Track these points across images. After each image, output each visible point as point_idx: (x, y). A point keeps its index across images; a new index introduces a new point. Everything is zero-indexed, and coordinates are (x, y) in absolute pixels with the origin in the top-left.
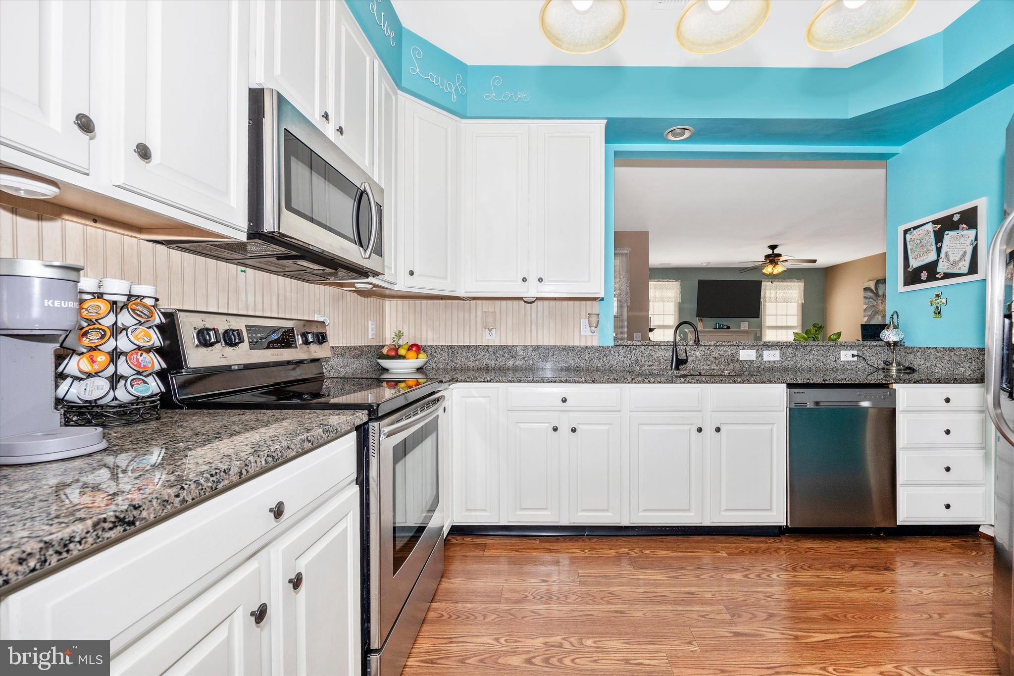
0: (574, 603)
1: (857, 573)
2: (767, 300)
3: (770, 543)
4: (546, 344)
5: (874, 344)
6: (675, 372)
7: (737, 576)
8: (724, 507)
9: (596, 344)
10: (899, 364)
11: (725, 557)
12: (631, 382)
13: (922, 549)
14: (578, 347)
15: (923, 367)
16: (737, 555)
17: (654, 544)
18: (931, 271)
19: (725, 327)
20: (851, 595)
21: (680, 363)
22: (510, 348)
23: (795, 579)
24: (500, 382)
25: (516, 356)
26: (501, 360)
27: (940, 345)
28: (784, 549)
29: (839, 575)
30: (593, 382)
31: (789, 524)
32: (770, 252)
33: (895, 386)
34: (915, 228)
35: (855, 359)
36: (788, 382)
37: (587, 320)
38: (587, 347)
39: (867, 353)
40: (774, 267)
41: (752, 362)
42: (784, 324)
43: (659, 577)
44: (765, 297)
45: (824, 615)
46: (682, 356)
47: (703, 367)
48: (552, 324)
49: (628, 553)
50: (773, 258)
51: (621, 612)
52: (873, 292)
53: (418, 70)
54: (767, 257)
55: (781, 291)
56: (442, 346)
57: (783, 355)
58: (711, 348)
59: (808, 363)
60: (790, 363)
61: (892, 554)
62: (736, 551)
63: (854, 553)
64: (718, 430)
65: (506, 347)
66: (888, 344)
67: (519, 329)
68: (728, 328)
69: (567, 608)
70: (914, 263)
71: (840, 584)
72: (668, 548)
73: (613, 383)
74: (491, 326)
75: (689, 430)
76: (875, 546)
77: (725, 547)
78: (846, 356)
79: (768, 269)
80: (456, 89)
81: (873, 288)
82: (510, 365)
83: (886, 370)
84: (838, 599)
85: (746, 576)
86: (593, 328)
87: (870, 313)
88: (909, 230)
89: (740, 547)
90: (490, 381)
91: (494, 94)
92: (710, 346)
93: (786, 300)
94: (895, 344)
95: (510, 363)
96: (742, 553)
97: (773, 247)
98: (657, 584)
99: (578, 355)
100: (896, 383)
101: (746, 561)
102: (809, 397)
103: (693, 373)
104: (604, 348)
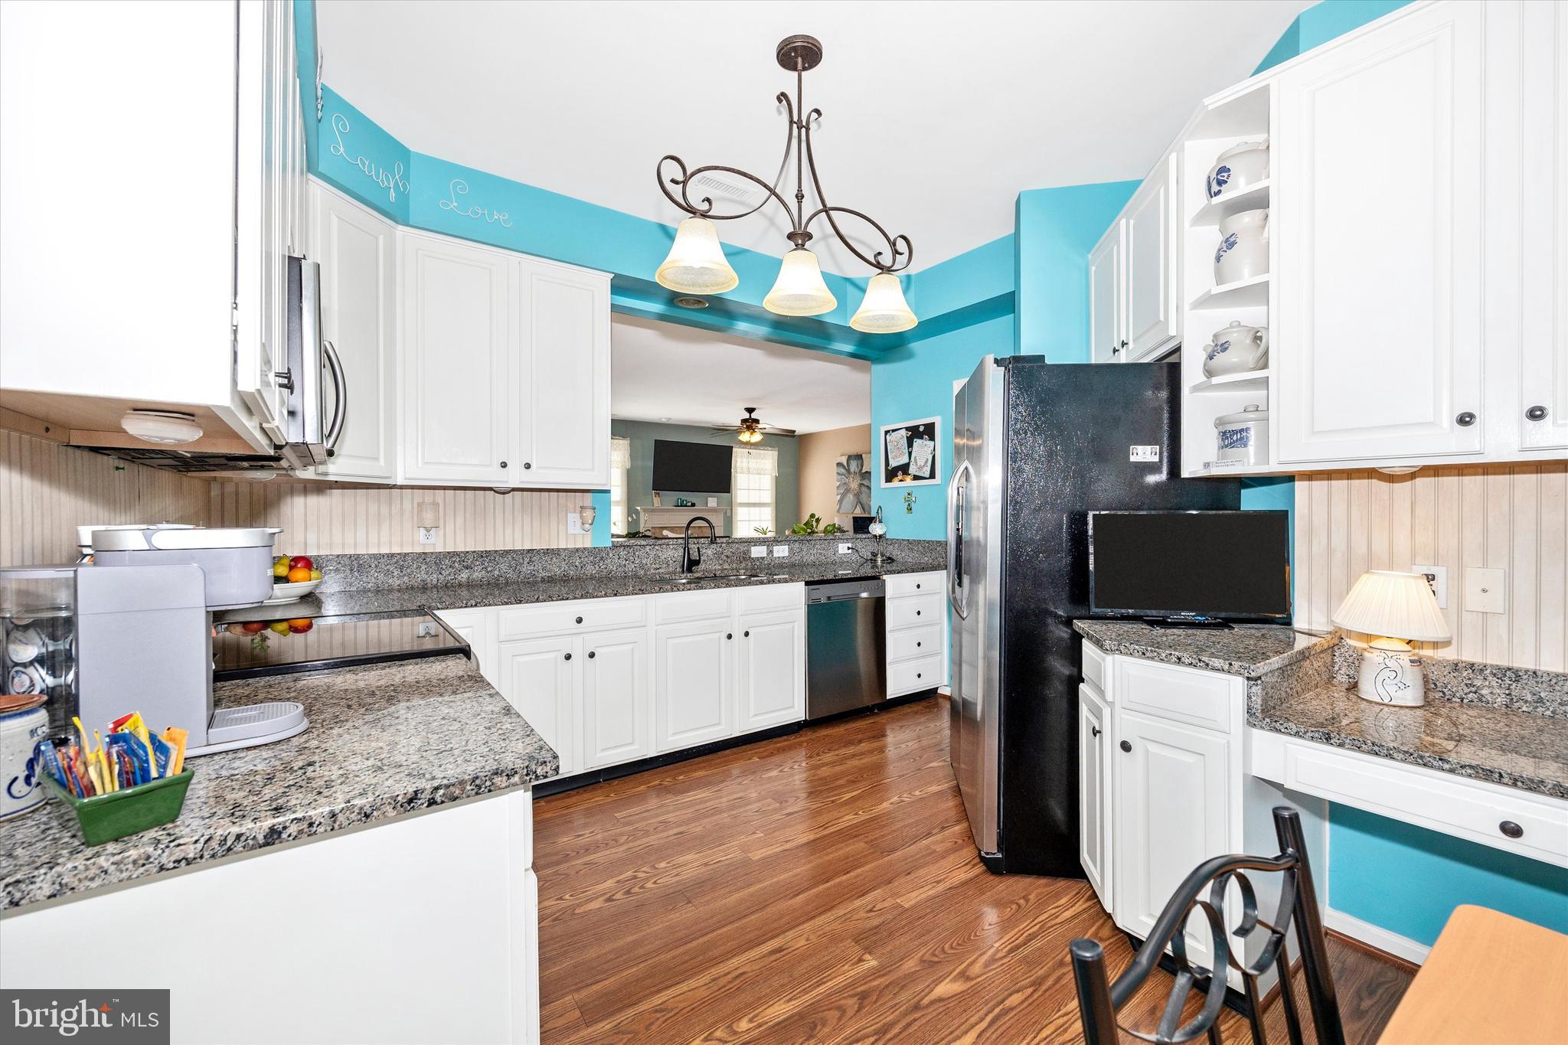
0: (627, 842)
1: (864, 744)
2: (738, 470)
3: (793, 739)
4: (518, 547)
5: (864, 536)
6: (688, 575)
7: (774, 773)
8: (752, 713)
9: (588, 545)
10: (882, 555)
11: (757, 762)
12: (659, 592)
13: (904, 715)
14: (565, 549)
15: (899, 557)
16: (767, 756)
17: (685, 769)
18: (904, 469)
19: (690, 504)
20: (863, 761)
21: (692, 564)
22: (462, 555)
23: (821, 762)
24: (490, 605)
25: (473, 566)
26: (447, 573)
27: (911, 538)
28: (805, 741)
29: (851, 750)
30: (616, 595)
31: (807, 718)
32: (746, 415)
33: (885, 577)
34: (894, 431)
35: (850, 551)
36: (807, 579)
37: (578, 515)
38: (577, 550)
39: (859, 545)
40: (752, 434)
41: (763, 558)
42: (757, 501)
43: (703, 795)
44: (736, 467)
45: (848, 781)
46: (695, 556)
47: (715, 567)
48: (527, 520)
49: (661, 784)
50: (750, 424)
51: (681, 833)
52: (844, 467)
53: (342, 149)
54: (744, 421)
55: (753, 460)
56: (338, 556)
57: (791, 550)
58: (724, 545)
59: (812, 557)
60: (796, 558)
61: (884, 724)
62: (766, 754)
63: (858, 730)
64: (747, 634)
65: (456, 554)
66: (875, 536)
67: (475, 528)
68: (693, 505)
69: (622, 849)
70: (893, 463)
71: (854, 756)
72: (701, 769)
73: (639, 594)
74: (428, 524)
75: (719, 638)
76: (872, 721)
77: (756, 753)
78: (843, 548)
79: (745, 437)
80: (396, 184)
81: (845, 464)
82: (463, 580)
83: (873, 561)
84: (855, 767)
85: (781, 771)
86: (587, 526)
87: (842, 491)
88: (889, 431)
89: (767, 750)
90: (476, 605)
91: (456, 204)
92: (722, 543)
93: (759, 472)
94: (880, 536)
95: (464, 576)
96: (772, 754)
97: (750, 410)
98: (703, 801)
99: (565, 560)
100: (886, 574)
101: (776, 759)
102: (823, 593)
103: (708, 575)
104: (600, 550)
